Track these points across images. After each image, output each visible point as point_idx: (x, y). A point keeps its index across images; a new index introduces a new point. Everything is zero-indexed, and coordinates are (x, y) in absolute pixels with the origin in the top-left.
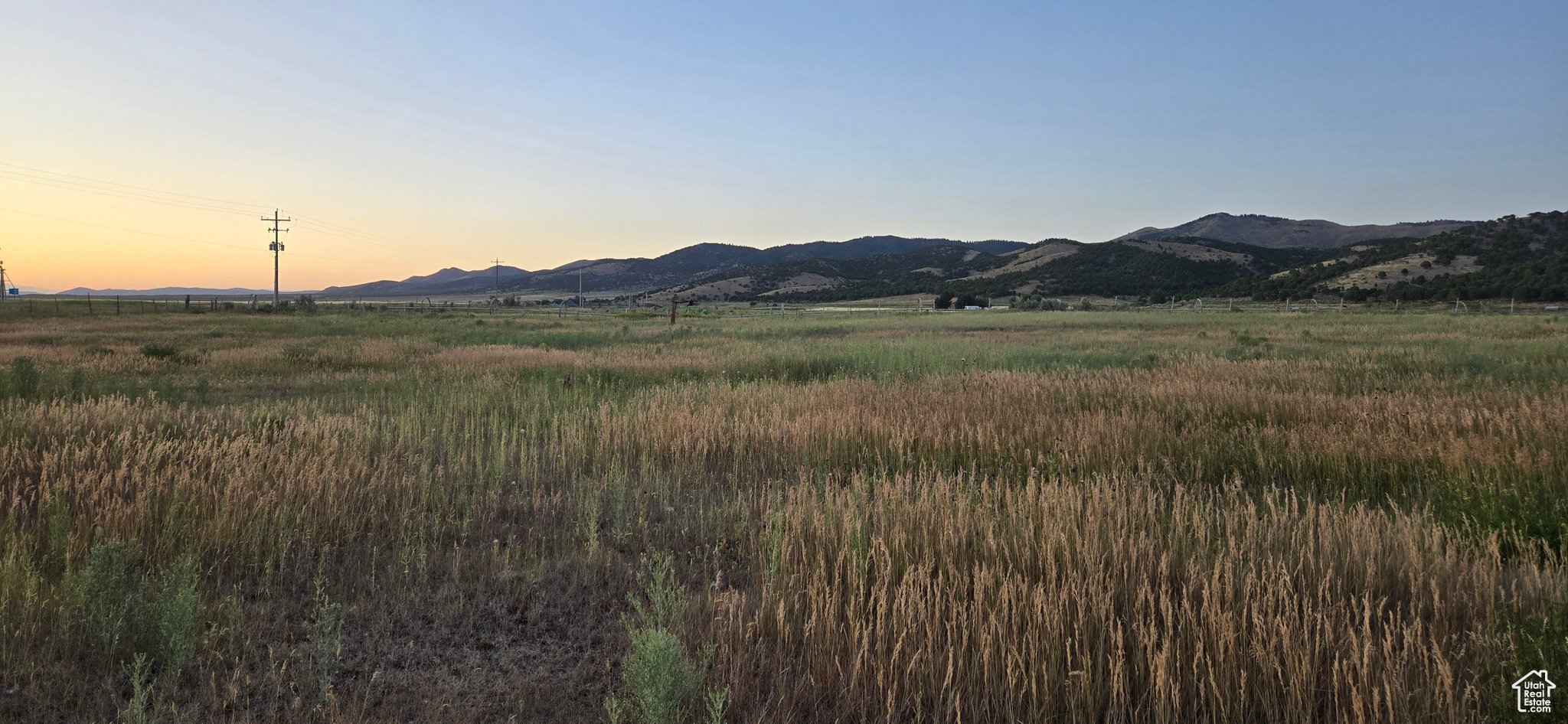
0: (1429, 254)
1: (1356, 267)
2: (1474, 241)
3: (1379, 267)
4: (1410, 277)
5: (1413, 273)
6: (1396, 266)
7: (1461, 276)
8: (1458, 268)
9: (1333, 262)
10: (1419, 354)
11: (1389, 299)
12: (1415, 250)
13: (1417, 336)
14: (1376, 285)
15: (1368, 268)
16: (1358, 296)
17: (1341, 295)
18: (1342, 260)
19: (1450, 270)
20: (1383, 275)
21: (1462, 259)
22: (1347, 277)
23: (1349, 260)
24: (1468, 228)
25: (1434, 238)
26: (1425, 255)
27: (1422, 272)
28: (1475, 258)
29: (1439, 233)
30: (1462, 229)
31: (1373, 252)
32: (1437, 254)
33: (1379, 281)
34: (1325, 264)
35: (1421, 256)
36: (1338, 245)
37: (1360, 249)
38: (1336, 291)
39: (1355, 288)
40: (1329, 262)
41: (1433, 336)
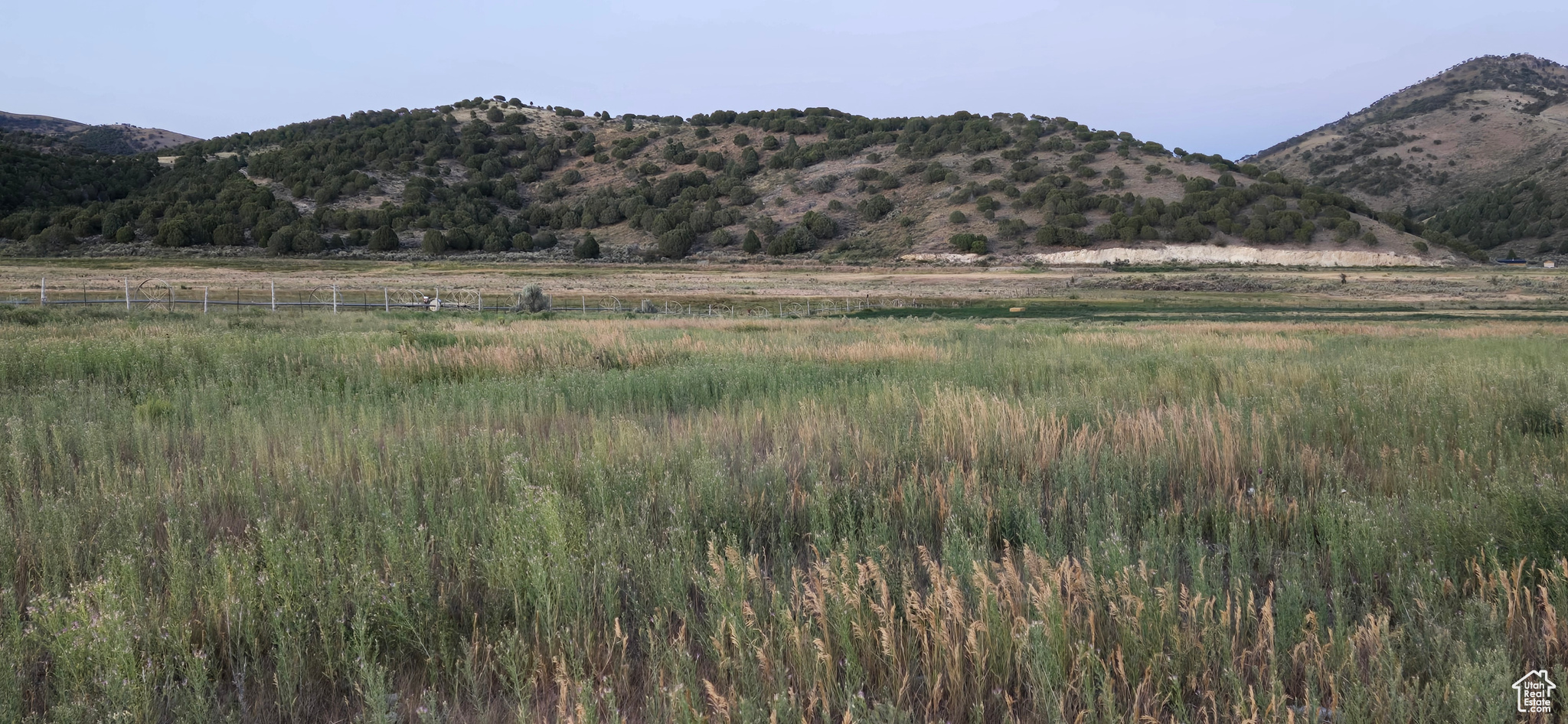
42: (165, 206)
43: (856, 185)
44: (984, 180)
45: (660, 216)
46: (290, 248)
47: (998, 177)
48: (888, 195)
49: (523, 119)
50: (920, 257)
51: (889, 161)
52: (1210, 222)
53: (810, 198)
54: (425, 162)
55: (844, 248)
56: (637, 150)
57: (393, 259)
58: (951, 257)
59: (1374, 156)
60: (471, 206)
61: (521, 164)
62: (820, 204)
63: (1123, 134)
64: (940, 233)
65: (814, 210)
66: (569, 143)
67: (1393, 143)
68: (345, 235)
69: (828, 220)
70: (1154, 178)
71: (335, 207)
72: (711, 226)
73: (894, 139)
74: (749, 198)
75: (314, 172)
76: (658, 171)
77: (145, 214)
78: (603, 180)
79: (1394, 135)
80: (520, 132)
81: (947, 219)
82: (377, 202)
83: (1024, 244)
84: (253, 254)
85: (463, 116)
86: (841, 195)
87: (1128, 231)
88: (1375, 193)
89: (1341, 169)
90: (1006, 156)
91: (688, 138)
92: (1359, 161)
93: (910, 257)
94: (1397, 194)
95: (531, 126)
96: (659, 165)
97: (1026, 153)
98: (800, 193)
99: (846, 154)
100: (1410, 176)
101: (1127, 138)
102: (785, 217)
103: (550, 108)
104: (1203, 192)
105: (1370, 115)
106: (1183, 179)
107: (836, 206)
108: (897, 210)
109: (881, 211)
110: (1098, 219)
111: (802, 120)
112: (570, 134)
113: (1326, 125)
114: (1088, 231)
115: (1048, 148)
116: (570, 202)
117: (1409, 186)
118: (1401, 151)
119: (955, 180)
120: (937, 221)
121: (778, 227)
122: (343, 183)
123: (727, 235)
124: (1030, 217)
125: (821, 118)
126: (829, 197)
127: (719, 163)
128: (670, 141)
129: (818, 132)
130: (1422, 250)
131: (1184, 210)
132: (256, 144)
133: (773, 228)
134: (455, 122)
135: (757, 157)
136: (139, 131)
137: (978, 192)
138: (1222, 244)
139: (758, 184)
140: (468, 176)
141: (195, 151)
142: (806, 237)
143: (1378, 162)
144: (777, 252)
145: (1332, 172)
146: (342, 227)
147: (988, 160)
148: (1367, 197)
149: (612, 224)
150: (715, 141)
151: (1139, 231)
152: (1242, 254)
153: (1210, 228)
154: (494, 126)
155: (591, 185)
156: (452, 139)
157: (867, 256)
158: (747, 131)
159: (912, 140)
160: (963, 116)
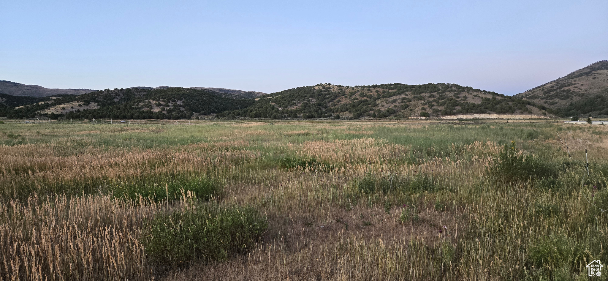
0: (81, 101)
1: (53, 105)
2: (96, 97)
3: (62, 106)
4: (74, 110)
5: (75, 108)
6: (68, 105)
7: (92, 110)
8: (91, 107)
9: (43, 103)
10: (86, 140)
11: (67, 118)
12: (76, 100)
13: (83, 132)
14: (61, 113)
15: (58, 106)
16: (54, 117)
17: (47, 117)
18: (47, 102)
19: (88, 108)
20: (64, 109)
21: (93, 104)
22: (49, 109)
23: (50, 102)
24: (94, 92)
25: (82, 95)
26: (79, 101)
27: (79, 108)
28: (97, 103)
29: (84, 93)
30: (92, 93)
31: (59, 99)
32: (83, 101)
33: (62, 111)
34: (40, 103)
35: (78, 102)
36: (44, 96)
37: (54, 98)
38: (45, 115)
39: (53, 114)
40: (41, 103)
41: (88, 132)
42: (253, 109)
43: (401, 101)
44: (431, 99)
45: (354, 110)
46: (275, 118)
47: (435, 99)
48: (408, 104)
49: (330, 88)
50: (412, 118)
51: (410, 95)
52: (487, 109)
53: (390, 104)
54: (307, 98)
55: (396, 116)
56: (354, 94)
57: (296, 120)
58: (420, 118)
59: (563, 89)
60: (315, 108)
61: (328, 98)
62: (392, 106)
63: (470, 87)
64: (418, 112)
65: (390, 107)
66: (339, 93)
67: (569, 85)
68: (286, 115)
69: (393, 109)
70: (474, 98)
71: (286, 109)
72: (366, 111)
73: (412, 90)
74: (376, 105)
75: (283, 101)
76: (357, 99)
77: (249, 111)
78: (345, 101)
79: (569, 83)
80: (329, 91)
81: (420, 109)
82: (295, 107)
83: (438, 115)
84: (268, 119)
85: (317, 88)
86: (397, 104)
87: (465, 111)
88: (562, 99)
89: (552, 93)
90: (438, 94)
91: (365, 91)
92: (558, 91)
93: (410, 118)
94: (569, 99)
95: (331, 89)
96: (358, 98)
97: (443, 93)
98: (387, 103)
99: (400, 94)
100: (573, 94)
101: (471, 88)
102: (383, 109)
103: (336, 85)
104: (486, 101)
105: (566, 78)
106: (482, 98)
107: (395, 106)
108: (410, 107)
109: (406, 107)
110: (458, 108)
111: (392, 86)
112: (340, 91)
113: (553, 81)
114: (455, 111)
115: (449, 91)
116: (337, 107)
117: (573, 97)
118: (571, 88)
119: (424, 100)
120: (418, 110)
121: (381, 111)
122: (289, 104)
123: (369, 113)
124: (441, 108)
125: (397, 86)
126: (394, 104)
127: (371, 97)
128: (361, 92)
129: (395, 89)
130: (544, 114)
131: (480, 106)
132: (276, 95)
133: (380, 111)
134: (315, 89)
135: (380, 95)
136: (255, 92)
137: (429, 102)
138: (489, 114)
139: (378, 102)
140: (316, 101)
141: (264, 97)
142: (387, 114)
143: (564, 91)
144: (380, 117)
145: (550, 94)
146: (287, 113)
147: (433, 95)
148: (560, 100)
149: (345, 111)
150: (371, 92)
151: (467, 111)
152: (494, 116)
153: (487, 110)
154: (323, 90)
155: (343, 103)
156: (313, 93)
157: (400, 118)
158: (379, 89)
159: (416, 90)
160: (430, 84)
